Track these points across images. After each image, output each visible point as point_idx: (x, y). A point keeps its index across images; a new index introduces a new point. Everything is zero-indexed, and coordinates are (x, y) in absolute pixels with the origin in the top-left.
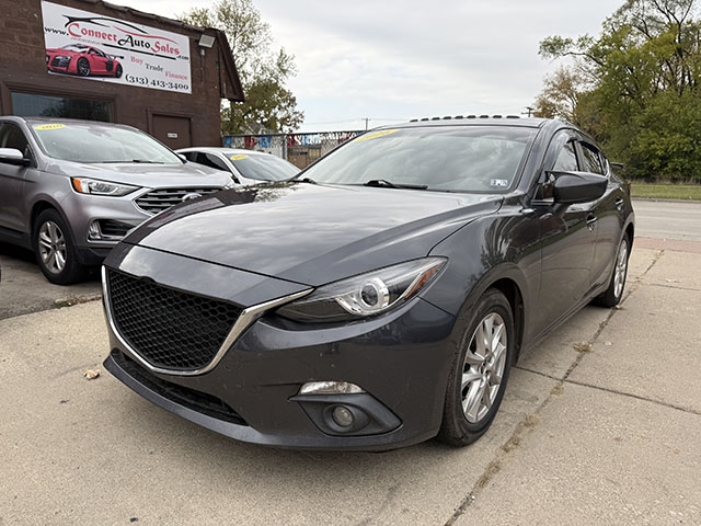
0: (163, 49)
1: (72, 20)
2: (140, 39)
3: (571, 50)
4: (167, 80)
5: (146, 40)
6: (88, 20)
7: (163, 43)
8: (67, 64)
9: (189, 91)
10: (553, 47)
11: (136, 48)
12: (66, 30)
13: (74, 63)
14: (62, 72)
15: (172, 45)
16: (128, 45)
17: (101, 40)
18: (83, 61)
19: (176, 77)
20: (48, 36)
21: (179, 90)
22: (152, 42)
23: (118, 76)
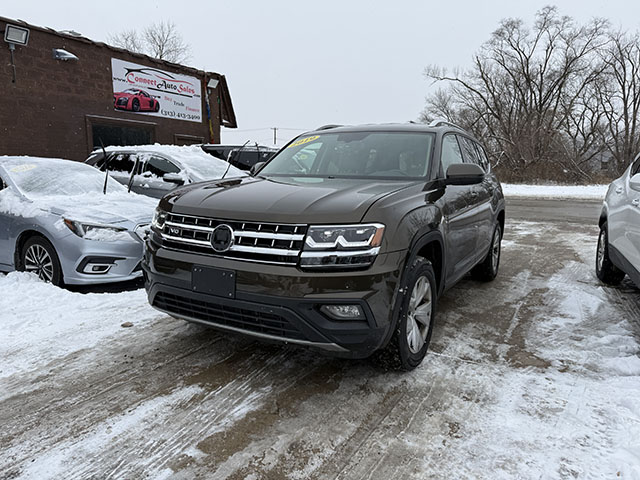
0: (185, 90)
1: (130, 71)
2: (170, 83)
4: (187, 113)
5: (174, 84)
6: (139, 71)
7: (185, 86)
8: (126, 103)
9: (200, 121)
11: (168, 90)
12: (126, 78)
13: (130, 103)
14: (123, 109)
15: (190, 87)
16: (163, 88)
17: (147, 85)
18: (136, 101)
19: (193, 110)
20: (115, 83)
21: (194, 120)
22: (178, 85)
23: (157, 111)
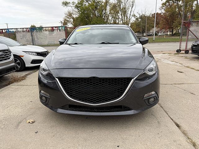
3: (70, 5)
10: (66, 4)
